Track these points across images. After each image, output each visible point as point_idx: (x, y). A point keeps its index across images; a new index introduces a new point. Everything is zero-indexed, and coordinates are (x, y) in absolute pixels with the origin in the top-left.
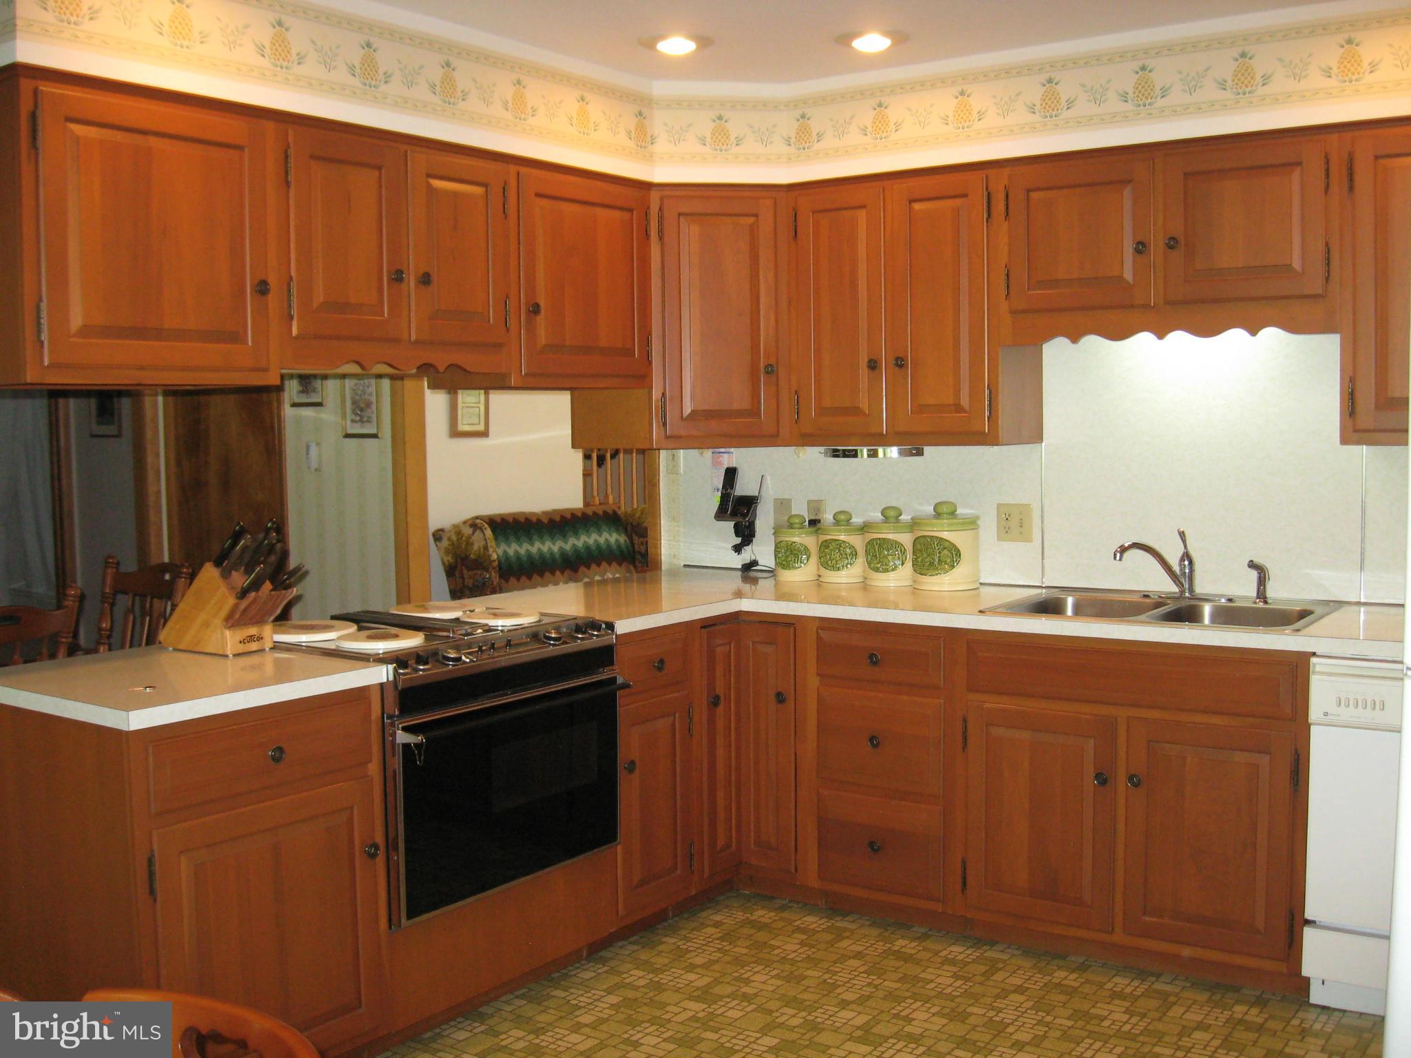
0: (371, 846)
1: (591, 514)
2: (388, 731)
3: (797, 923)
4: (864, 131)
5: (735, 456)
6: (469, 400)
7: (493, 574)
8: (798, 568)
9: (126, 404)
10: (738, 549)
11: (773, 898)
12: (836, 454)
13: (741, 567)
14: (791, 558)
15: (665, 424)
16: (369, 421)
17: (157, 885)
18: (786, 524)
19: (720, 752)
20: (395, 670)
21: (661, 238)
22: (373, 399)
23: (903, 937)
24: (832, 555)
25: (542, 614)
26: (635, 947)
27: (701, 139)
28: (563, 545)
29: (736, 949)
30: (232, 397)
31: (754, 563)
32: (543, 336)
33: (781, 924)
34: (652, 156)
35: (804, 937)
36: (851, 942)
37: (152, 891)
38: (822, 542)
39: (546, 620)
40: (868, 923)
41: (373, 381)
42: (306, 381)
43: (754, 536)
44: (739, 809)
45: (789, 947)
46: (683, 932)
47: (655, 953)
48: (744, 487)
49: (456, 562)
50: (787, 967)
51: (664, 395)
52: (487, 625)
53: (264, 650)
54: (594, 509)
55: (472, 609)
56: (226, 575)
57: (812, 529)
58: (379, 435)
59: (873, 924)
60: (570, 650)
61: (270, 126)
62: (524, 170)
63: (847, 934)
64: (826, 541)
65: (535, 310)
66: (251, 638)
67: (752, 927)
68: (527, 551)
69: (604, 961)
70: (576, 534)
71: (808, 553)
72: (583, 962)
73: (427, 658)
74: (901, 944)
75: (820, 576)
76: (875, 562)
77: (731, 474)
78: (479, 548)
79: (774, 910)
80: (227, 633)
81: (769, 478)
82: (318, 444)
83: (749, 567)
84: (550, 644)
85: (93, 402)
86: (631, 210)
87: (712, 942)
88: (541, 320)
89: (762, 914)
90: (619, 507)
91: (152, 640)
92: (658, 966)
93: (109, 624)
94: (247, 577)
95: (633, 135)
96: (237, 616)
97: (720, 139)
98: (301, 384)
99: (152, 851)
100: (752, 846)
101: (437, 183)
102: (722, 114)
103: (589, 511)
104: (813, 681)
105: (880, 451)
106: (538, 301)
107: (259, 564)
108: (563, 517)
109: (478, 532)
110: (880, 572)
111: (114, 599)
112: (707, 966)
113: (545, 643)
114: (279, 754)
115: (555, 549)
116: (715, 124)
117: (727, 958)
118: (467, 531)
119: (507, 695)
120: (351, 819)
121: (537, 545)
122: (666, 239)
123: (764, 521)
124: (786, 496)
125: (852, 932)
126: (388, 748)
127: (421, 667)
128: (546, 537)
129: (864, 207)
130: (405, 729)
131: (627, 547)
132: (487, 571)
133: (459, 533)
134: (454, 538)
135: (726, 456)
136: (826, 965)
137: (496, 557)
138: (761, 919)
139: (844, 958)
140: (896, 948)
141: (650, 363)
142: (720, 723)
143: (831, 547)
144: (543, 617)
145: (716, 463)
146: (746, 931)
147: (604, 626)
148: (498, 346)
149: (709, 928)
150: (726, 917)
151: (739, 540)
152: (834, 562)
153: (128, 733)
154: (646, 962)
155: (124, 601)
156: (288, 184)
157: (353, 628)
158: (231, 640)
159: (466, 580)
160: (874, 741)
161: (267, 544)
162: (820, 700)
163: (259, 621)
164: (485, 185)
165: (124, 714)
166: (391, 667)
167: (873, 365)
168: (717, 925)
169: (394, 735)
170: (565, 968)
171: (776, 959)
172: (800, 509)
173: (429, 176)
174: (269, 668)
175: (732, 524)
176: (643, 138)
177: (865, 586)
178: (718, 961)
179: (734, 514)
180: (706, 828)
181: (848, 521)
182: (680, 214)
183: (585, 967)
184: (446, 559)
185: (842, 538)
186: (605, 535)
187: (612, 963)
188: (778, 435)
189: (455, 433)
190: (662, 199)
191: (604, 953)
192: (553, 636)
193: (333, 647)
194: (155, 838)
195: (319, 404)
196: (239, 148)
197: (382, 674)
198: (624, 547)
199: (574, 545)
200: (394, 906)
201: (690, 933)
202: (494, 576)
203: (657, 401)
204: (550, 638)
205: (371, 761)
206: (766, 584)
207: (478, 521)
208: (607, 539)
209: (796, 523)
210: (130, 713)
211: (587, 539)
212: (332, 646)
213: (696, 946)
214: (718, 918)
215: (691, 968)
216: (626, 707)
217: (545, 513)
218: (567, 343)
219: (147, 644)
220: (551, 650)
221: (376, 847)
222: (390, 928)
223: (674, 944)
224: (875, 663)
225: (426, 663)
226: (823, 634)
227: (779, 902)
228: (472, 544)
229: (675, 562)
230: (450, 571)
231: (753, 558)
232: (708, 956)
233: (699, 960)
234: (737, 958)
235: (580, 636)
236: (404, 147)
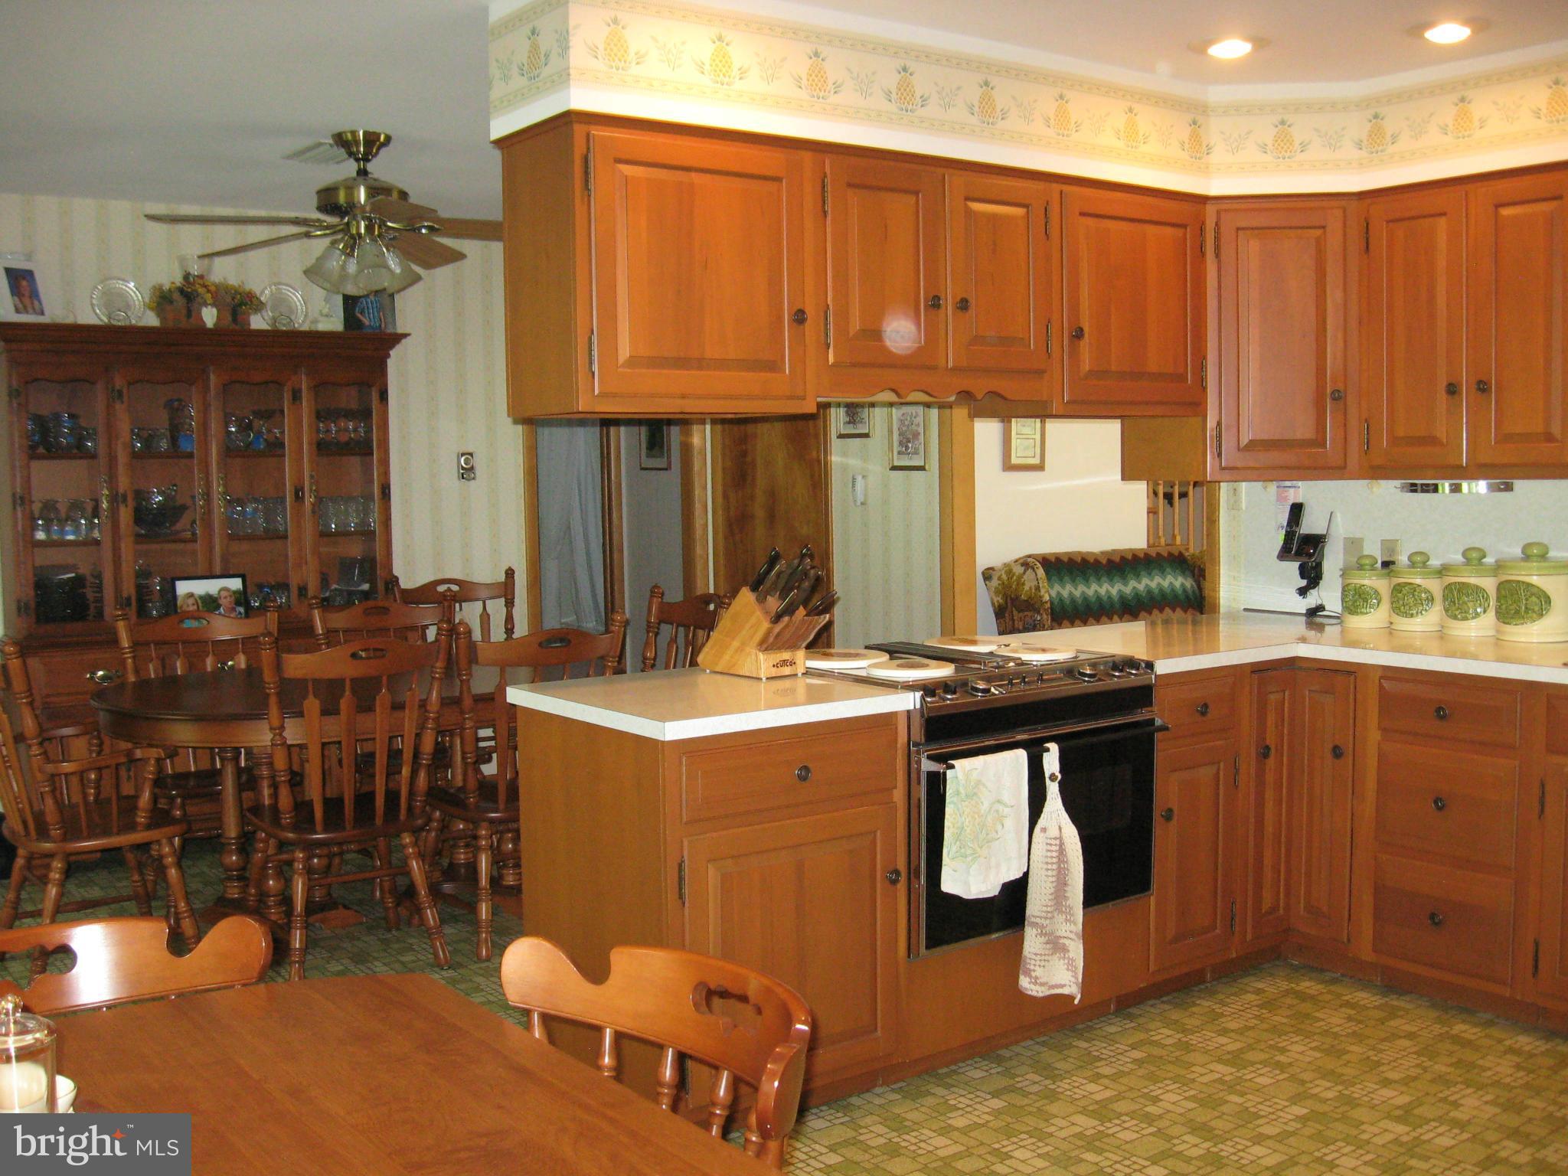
0: (891, 873)
1: (1154, 555)
2: (914, 758)
3: (1346, 998)
4: (1444, 130)
5: (1303, 491)
6: (1025, 430)
7: (1045, 616)
8: (1367, 613)
9: (675, 433)
10: (1303, 592)
11: (1322, 970)
12: (1413, 488)
13: (1304, 612)
14: (1360, 602)
15: (1220, 455)
16: (916, 453)
17: (686, 891)
18: (1358, 564)
19: (1269, 807)
20: (923, 698)
21: (1217, 255)
22: (921, 430)
23: (1464, 1022)
24: (1405, 600)
25: (1078, 651)
26: (1166, 1007)
27: (1261, 147)
28: (1123, 588)
29: (1276, 1018)
30: (778, 425)
31: (1321, 608)
32: (1086, 362)
33: (1328, 997)
34: (1207, 168)
35: (1353, 1012)
36: (1404, 1021)
37: (681, 896)
38: (1394, 587)
39: (1082, 657)
40: (1427, 1004)
41: (920, 409)
42: (853, 409)
43: (1321, 579)
44: (1288, 872)
45: (1335, 1020)
46: (1221, 996)
47: (1187, 1013)
48: (1311, 525)
49: (1006, 603)
50: (1329, 1040)
51: (1219, 424)
52: (1020, 659)
53: (796, 675)
54: (1159, 550)
55: (1007, 643)
56: (761, 600)
57: (1385, 571)
58: (927, 467)
59: (1434, 1006)
60: (1107, 688)
61: (807, 156)
62: (1068, 189)
63: (1401, 1013)
64: (1399, 584)
65: (1078, 334)
66: (784, 663)
67: (1296, 998)
68: (1083, 593)
69: (1131, 1017)
70: (1138, 577)
71: (1378, 598)
72: (1110, 1016)
73: (955, 688)
74: (1462, 1028)
75: (1391, 623)
76: (1454, 608)
77: (1297, 510)
78: (1030, 588)
79: (1323, 982)
80: (761, 656)
81: (1339, 515)
82: (864, 477)
83: (1313, 612)
84: (1085, 681)
85: (644, 430)
86: (1184, 226)
87: (1250, 1008)
88: (1085, 344)
89: (1308, 986)
90: (1187, 549)
91: (693, 663)
92: (1189, 1027)
93: (653, 655)
94: (781, 602)
95: (1187, 146)
96: (771, 639)
97: (1283, 145)
98: (847, 413)
99: (683, 857)
100: (1302, 912)
101: (977, 206)
102: (1285, 119)
103: (1153, 552)
104: (1374, 736)
105: (1465, 486)
106: (1081, 325)
107: (792, 589)
108: (1123, 558)
109: (1030, 571)
110: (1458, 619)
111: (658, 629)
112: (1240, 1032)
113: (1079, 679)
114: (805, 773)
115: (1114, 592)
116: (1277, 129)
117: (1265, 1026)
118: (1018, 570)
119: (1035, 730)
120: (874, 842)
121: (1094, 587)
122: (1223, 257)
123: (1332, 562)
124: (1358, 535)
125: (1407, 1011)
126: (914, 776)
127: (949, 697)
128: (1104, 579)
129: (1444, 214)
130: (929, 757)
131: (1193, 592)
132: (1038, 613)
133: (1010, 573)
134: (1004, 577)
135: (1292, 491)
136: (1372, 1042)
137: (1048, 598)
138: (1307, 991)
139: (1394, 1036)
140: (1454, 1032)
141: (1204, 389)
142: (1270, 778)
143: (1404, 592)
144: (1079, 654)
145: (1281, 499)
146: (1288, 1001)
147: (1143, 665)
148: (1040, 373)
149: (1249, 994)
150: (1271, 985)
151: (1304, 583)
152: (1407, 607)
153: (663, 742)
154: (1176, 1022)
155: (667, 630)
156: (825, 213)
157: (886, 657)
158: (764, 664)
159: (1016, 622)
160: (1440, 804)
161: (801, 570)
162: (1381, 756)
163: (793, 646)
164: (1026, 206)
165: (660, 724)
166: (918, 694)
167: (1452, 390)
168: (1259, 991)
169: (919, 763)
170: (1090, 1021)
171: (1318, 1031)
172: (1373, 549)
173: (967, 199)
174: (801, 691)
175: (1296, 565)
176: (1197, 148)
177: (1441, 635)
178: (1253, 1028)
179: (1299, 554)
180: (1250, 887)
181: (1424, 564)
182: (1238, 229)
183: (1110, 1021)
184: (995, 599)
185: (1418, 581)
186: (1170, 579)
187: (1141, 1020)
188: (1345, 467)
189: (1008, 466)
190: (1218, 212)
191: (1134, 1010)
192: (1088, 672)
193: (865, 674)
194: (686, 843)
195: (866, 436)
196: (778, 179)
197: (909, 701)
198: (1190, 592)
199: (1134, 588)
200: (914, 934)
201: (1228, 998)
202: (1046, 618)
203: (1212, 430)
204: (1085, 675)
205: (895, 787)
206: (1332, 631)
207: (1029, 560)
208: (1171, 583)
209: (1367, 565)
210: (666, 724)
211: (1149, 582)
212: (863, 673)
213: (1233, 1010)
214: (1260, 985)
215: (1224, 1032)
216: (1163, 752)
217: (1102, 553)
218: (1113, 368)
219: (690, 666)
220: (1086, 686)
221: (897, 872)
222: (909, 956)
223: (1209, 1007)
224: (1443, 718)
225: (954, 693)
226: (1386, 684)
227: (1328, 975)
228: (1023, 584)
229: (1234, 605)
230: (1000, 613)
231: (1319, 602)
232: (1244, 1023)
233: (1233, 1025)
234: (1275, 1026)
235: (1117, 674)
236: (940, 171)
